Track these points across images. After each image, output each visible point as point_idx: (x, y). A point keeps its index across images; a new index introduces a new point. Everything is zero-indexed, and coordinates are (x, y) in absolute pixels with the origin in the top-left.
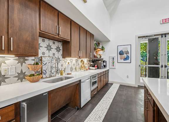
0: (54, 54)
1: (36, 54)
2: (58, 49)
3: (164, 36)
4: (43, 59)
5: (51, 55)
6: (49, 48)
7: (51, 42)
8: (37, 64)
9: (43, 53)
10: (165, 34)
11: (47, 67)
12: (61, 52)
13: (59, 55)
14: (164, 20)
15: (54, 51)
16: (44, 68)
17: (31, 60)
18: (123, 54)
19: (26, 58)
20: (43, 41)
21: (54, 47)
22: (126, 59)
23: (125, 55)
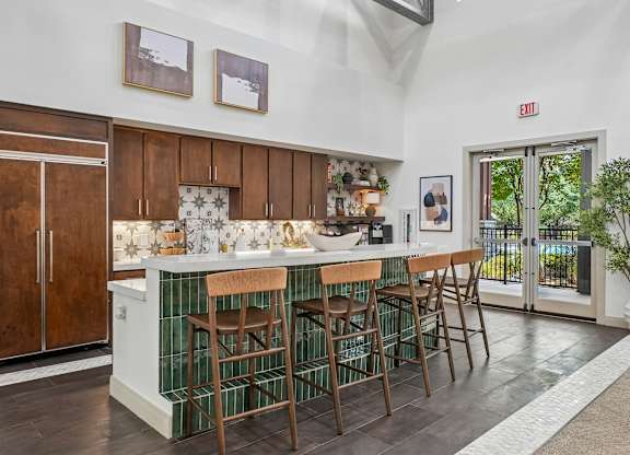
0: (209, 213)
1: (175, 217)
2: (218, 203)
3: (530, 152)
4: (188, 223)
5: (204, 216)
6: (199, 202)
7: (203, 192)
8: (177, 231)
9: (189, 213)
10: (534, 147)
11: (193, 237)
12: (226, 207)
13: (222, 213)
14: (524, 107)
15: (209, 206)
16: (190, 238)
17: (168, 226)
18: (433, 205)
19: (162, 222)
20: (189, 191)
21: (209, 199)
22: (439, 219)
23: (438, 208)
